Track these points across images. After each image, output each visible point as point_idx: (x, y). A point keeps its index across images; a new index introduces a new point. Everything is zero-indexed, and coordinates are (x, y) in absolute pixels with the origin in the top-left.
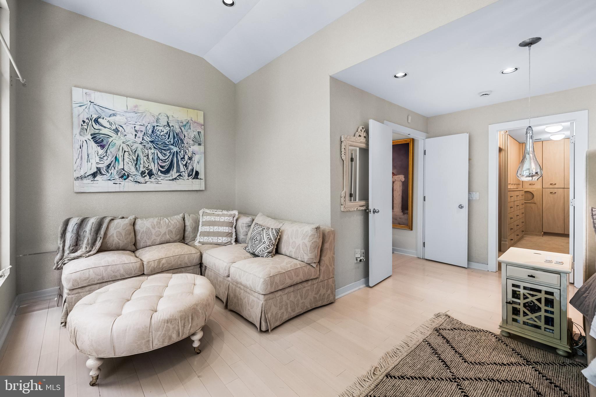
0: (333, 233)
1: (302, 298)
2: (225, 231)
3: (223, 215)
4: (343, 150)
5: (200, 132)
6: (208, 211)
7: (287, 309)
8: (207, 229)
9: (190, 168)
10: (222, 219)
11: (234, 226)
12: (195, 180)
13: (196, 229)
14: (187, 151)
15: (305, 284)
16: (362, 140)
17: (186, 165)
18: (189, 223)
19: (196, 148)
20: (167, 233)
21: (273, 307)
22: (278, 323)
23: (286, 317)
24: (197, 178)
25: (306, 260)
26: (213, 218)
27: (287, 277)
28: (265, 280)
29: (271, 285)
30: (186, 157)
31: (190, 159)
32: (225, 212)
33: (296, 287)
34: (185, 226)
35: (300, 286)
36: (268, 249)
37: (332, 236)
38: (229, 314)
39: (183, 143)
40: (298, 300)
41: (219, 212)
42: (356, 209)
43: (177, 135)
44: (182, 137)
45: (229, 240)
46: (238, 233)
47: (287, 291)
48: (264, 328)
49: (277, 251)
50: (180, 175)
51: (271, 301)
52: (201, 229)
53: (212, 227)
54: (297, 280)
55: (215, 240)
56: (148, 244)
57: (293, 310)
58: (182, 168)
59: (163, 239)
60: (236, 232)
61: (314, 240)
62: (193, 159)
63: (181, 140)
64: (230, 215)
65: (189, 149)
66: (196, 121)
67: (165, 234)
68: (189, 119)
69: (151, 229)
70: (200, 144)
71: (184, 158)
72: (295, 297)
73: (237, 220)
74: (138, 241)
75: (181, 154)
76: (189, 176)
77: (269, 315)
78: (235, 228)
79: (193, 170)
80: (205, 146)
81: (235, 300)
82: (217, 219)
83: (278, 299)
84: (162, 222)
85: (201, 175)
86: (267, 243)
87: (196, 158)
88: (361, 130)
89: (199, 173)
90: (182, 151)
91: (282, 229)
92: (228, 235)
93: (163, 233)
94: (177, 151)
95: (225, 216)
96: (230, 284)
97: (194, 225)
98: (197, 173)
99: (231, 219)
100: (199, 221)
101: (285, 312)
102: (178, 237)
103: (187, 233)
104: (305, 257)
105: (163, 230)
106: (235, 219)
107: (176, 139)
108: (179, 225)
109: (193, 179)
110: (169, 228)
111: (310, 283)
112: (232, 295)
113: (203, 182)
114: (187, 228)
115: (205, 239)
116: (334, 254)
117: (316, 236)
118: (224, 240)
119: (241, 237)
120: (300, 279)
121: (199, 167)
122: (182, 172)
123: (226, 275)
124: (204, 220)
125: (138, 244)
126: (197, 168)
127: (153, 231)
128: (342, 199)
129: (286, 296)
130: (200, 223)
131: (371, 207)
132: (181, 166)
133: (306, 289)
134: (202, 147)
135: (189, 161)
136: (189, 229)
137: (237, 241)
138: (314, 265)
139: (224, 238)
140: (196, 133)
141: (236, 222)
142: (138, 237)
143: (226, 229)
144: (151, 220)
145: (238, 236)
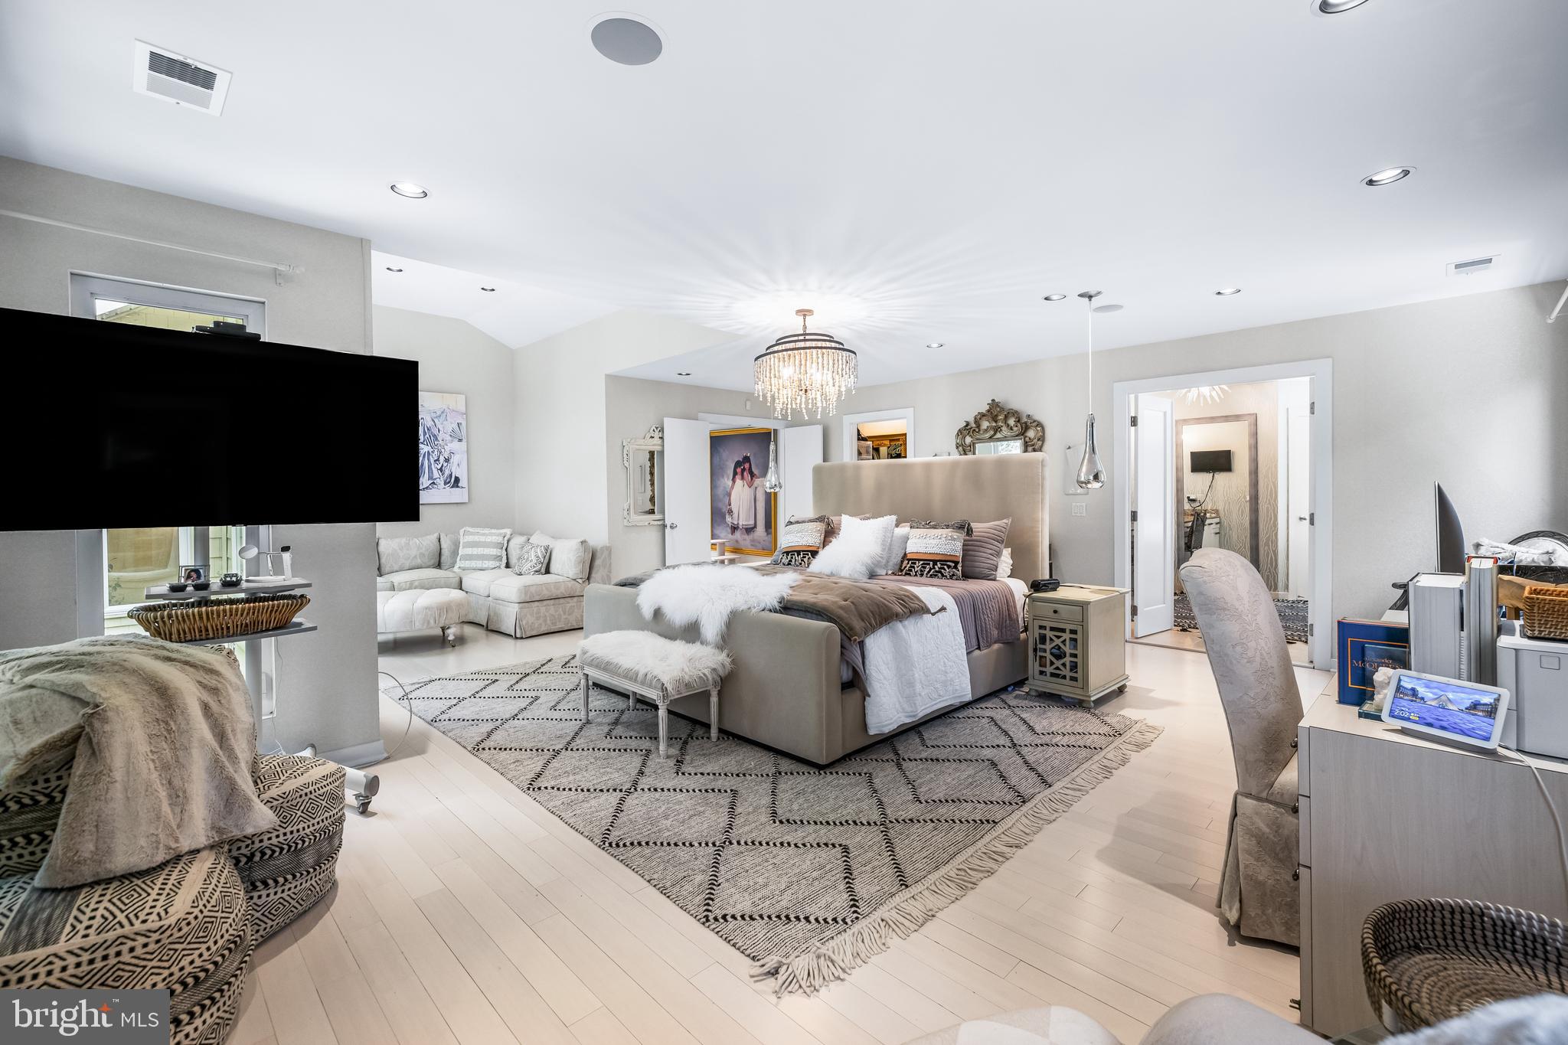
0: (609, 550)
1: (565, 613)
2: (491, 553)
3: (491, 534)
4: (625, 456)
5: (461, 424)
6: (471, 530)
7: (545, 621)
8: (469, 551)
9: (447, 473)
10: (489, 539)
11: (504, 548)
12: (454, 489)
13: (455, 553)
14: (443, 450)
15: (569, 600)
16: (655, 442)
17: (441, 470)
18: (446, 545)
19: (455, 446)
20: (418, 557)
21: (528, 616)
22: (534, 633)
23: (544, 629)
24: (458, 487)
25: (570, 576)
26: (476, 538)
27: (544, 588)
28: (519, 590)
29: (526, 594)
30: (442, 459)
31: (447, 460)
32: (493, 531)
33: (557, 601)
34: (441, 549)
35: (562, 601)
36: (534, 567)
37: (606, 553)
38: (490, 634)
39: (437, 439)
40: (560, 615)
41: (487, 531)
42: (646, 524)
43: (428, 429)
44: (436, 432)
45: (498, 565)
46: (510, 556)
47: (545, 603)
48: (518, 635)
49: (547, 571)
50: (434, 483)
51: (525, 610)
52: (461, 552)
53: (475, 549)
54: (558, 593)
55: (479, 564)
56: (395, 569)
57: (554, 624)
58: (436, 474)
59: (414, 564)
60: (507, 555)
61: (580, 554)
62: (451, 460)
63: (434, 436)
64: (500, 534)
65: (446, 447)
66: (455, 409)
67: (415, 557)
68: (445, 407)
69: (399, 551)
70: (460, 440)
71: (438, 460)
72: (556, 611)
73: (508, 541)
74: (382, 565)
75: (434, 455)
76: (445, 484)
77: (524, 622)
78: (506, 550)
79: (451, 475)
80: (467, 442)
81: (495, 618)
82: (483, 539)
83: (535, 609)
84: (411, 543)
85: (463, 483)
86: (534, 561)
87: (454, 460)
88: (654, 431)
89: (459, 480)
90: (436, 450)
91: (551, 546)
92: (495, 558)
93: (413, 556)
94: (428, 452)
95: (494, 536)
96: (492, 604)
97: (453, 547)
98: (457, 480)
99: (500, 539)
100: (459, 543)
101: (543, 624)
102: (432, 562)
103: (443, 558)
104: (570, 572)
105: (414, 552)
106: (506, 539)
107: (427, 435)
108: (434, 546)
109: (452, 487)
110: (421, 551)
111: (575, 599)
112: (492, 614)
113: (466, 491)
114: (443, 551)
115: (467, 564)
116: (610, 572)
117: (581, 550)
118: (492, 564)
119: (513, 561)
120: (561, 593)
121: (461, 472)
122: (435, 479)
123: (486, 594)
124: (466, 540)
125: (383, 569)
126: (456, 472)
127: (401, 554)
128: (626, 512)
129: (544, 608)
130: (461, 545)
131: (668, 522)
132: (435, 471)
133: (570, 605)
134: (464, 444)
135: (445, 464)
136: (446, 552)
137: (508, 566)
138: (580, 581)
139: (491, 562)
140: (455, 426)
141: (508, 543)
142: (383, 561)
143: (494, 551)
144: (397, 540)
145: (510, 560)
